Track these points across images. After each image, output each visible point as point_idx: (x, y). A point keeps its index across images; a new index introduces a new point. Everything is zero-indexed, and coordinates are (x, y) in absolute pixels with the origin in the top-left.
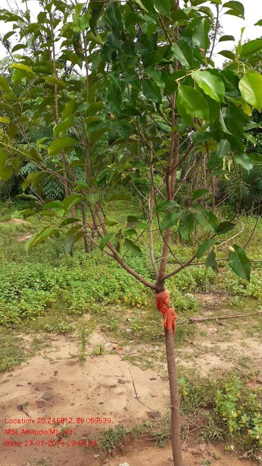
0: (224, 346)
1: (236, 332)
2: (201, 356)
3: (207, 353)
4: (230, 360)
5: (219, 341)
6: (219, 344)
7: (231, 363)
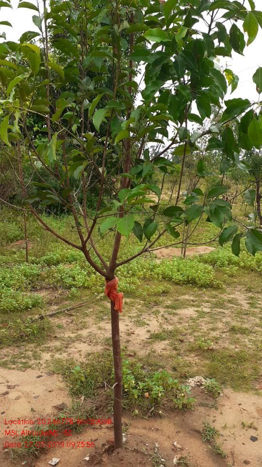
0: (84, 333)
1: (87, 319)
2: (70, 346)
3: (74, 342)
4: (97, 343)
5: (78, 330)
6: (79, 332)
7: (99, 346)
